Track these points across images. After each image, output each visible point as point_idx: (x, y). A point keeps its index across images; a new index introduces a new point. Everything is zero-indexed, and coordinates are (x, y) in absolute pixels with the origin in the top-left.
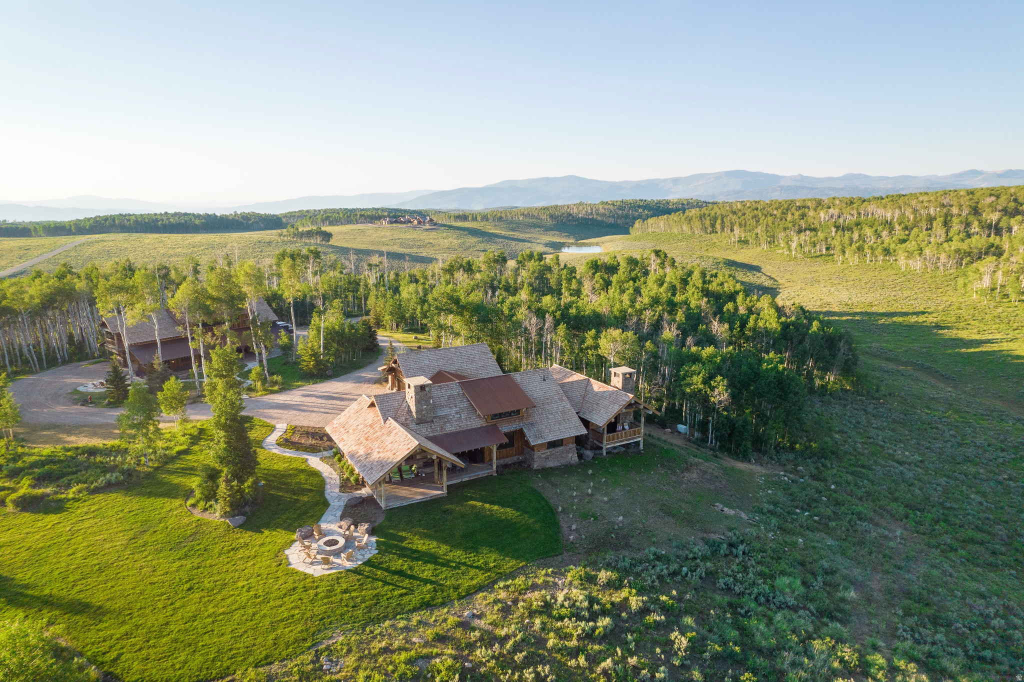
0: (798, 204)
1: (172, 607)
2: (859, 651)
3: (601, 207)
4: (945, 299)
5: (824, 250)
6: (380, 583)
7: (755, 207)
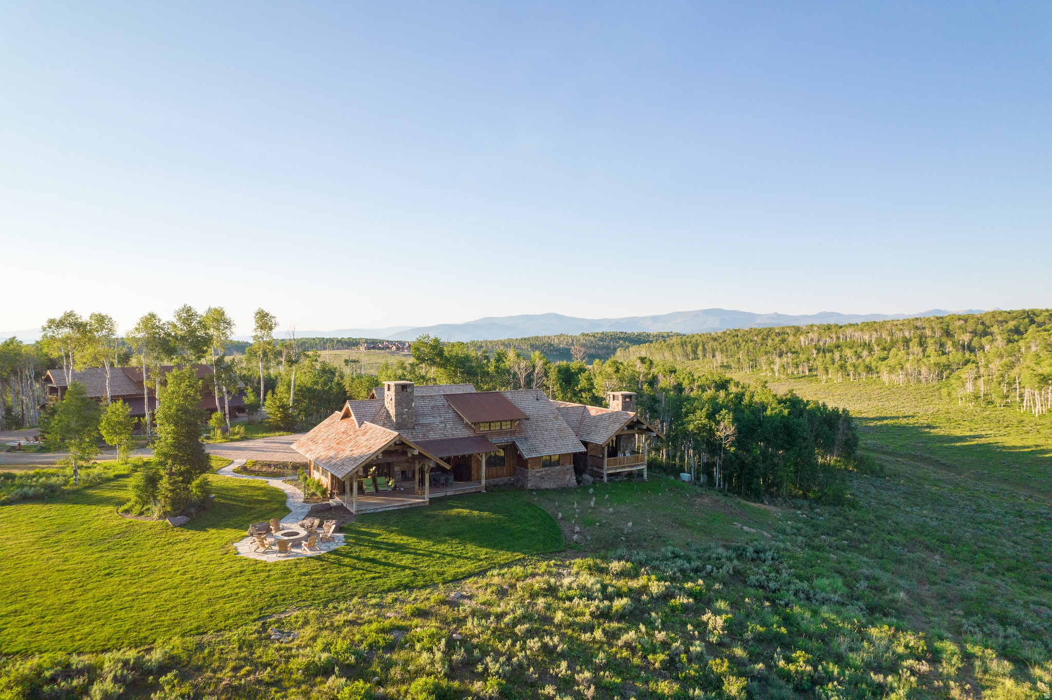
0: (777, 331)
1: (82, 589)
2: (925, 638)
3: (582, 338)
4: (931, 406)
5: (807, 371)
6: (348, 569)
7: (735, 334)
